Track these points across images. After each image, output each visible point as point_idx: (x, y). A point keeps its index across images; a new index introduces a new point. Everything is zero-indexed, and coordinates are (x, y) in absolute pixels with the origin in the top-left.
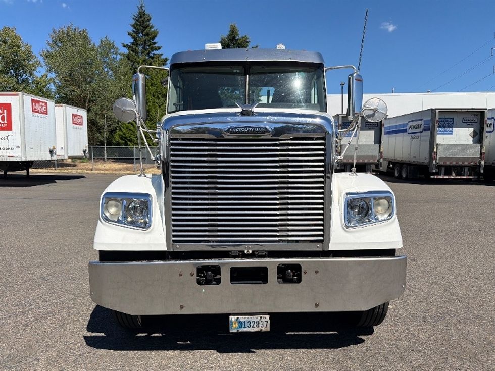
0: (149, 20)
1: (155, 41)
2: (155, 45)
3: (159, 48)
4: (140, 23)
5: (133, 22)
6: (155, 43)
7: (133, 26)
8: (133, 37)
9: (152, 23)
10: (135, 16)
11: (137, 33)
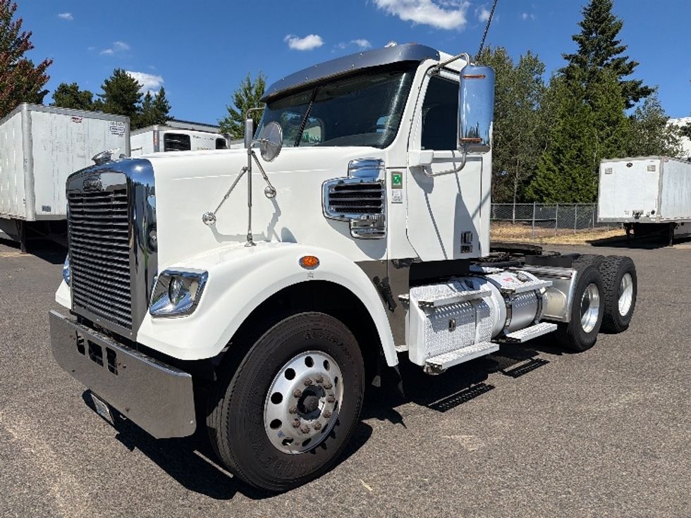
0: (608, 10)
1: (615, 39)
2: (616, 47)
3: (622, 50)
4: (593, 17)
5: (583, 19)
6: (616, 43)
7: (582, 25)
8: (581, 42)
9: (612, 12)
10: (585, 9)
11: (588, 32)
